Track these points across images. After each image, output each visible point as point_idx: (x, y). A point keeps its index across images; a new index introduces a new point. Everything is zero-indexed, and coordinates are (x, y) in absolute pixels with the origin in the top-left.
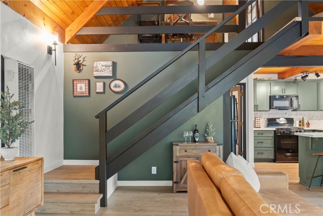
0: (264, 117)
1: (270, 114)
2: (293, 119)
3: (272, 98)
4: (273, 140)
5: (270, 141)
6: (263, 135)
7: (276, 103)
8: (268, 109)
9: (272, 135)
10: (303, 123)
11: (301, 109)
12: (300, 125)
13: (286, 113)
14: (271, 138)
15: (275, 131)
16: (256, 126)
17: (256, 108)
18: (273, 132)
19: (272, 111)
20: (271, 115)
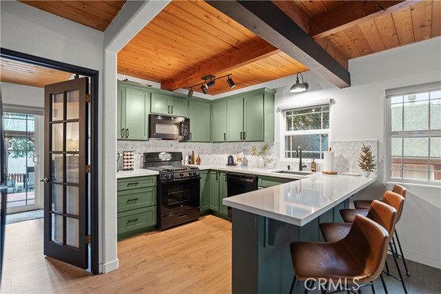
0: (138, 150)
1: (149, 146)
2: (181, 153)
3: (153, 120)
4: (155, 193)
5: (150, 194)
6: (138, 186)
7: (159, 129)
8: (146, 137)
9: (154, 183)
10: (193, 160)
11: (192, 140)
12: (190, 163)
13: (172, 145)
14: (151, 189)
15: (158, 176)
16: (125, 168)
17: (124, 135)
18: (155, 178)
19: (153, 141)
20: (151, 148)
